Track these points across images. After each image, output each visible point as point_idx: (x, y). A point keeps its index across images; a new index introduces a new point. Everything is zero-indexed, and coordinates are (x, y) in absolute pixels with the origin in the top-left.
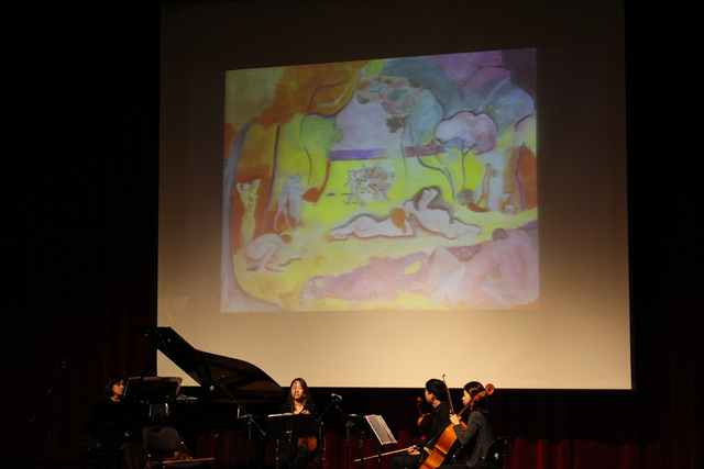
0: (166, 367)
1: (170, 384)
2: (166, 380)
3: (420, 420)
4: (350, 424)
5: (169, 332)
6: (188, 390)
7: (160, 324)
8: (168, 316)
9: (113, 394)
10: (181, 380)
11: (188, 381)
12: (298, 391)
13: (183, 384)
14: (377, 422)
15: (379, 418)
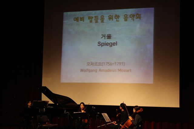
0: (44, 98)
1: (46, 103)
2: (44, 102)
3: (117, 115)
4: (97, 116)
5: (45, 88)
6: (51, 105)
7: (43, 85)
8: (45, 83)
10: (48, 102)
11: (51, 102)
13: (49, 103)
14: (105, 115)
15: (106, 114)
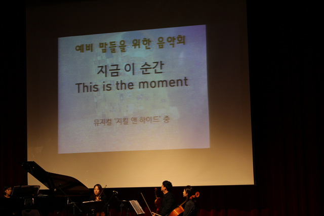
0: (32, 181)
1: (35, 189)
2: (32, 187)
3: (156, 200)
4: (122, 205)
5: (33, 163)
6: (43, 191)
7: (29, 160)
8: (32, 156)
9: (5, 194)
10: (39, 187)
11: (43, 187)
12: (97, 191)
13: (40, 189)
14: (135, 204)
15: (136, 202)
